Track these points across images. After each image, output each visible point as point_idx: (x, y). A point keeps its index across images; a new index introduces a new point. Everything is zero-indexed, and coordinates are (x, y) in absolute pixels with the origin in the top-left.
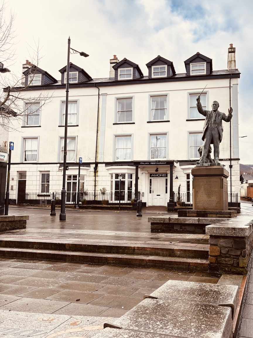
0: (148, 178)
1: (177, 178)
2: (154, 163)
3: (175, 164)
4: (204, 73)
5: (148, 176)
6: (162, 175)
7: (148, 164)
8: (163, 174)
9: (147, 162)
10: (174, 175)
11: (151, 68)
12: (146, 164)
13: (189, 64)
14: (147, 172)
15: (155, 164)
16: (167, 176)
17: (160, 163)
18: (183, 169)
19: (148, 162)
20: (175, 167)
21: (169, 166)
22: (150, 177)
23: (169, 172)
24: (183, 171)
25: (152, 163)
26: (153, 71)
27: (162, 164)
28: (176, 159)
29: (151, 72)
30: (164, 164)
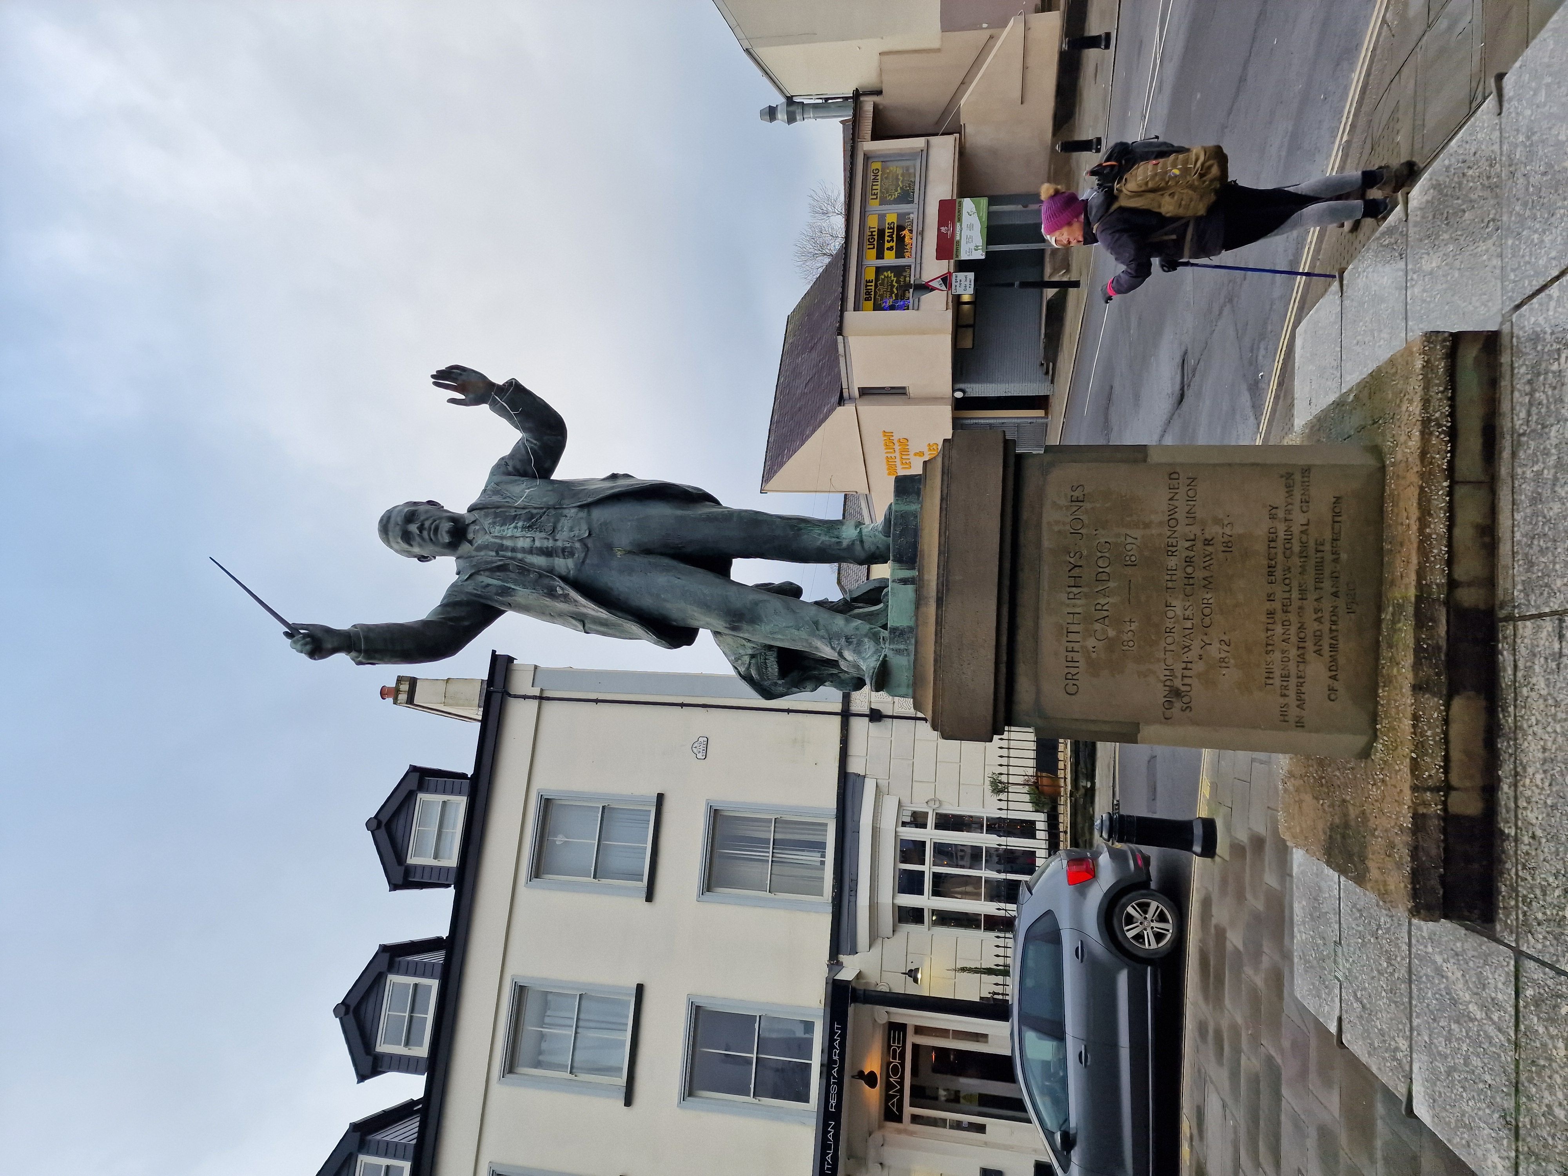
0: (906, 1132)
1: (912, 974)
2: (834, 1089)
3: (847, 974)
4: (460, 803)
5: (899, 1132)
6: (895, 1051)
7: (837, 1128)
8: (889, 1046)
9: (825, 1132)
10: (899, 989)
11: (383, 1055)
12: (836, 1136)
13: (409, 870)
14: (877, 1136)
15: (840, 1084)
16: (902, 1027)
17: (836, 1058)
18: (874, 937)
19: (825, 1125)
20: (859, 976)
21: (851, 1009)
22: (899, 1119)
23: (883, 1014)
24: (879, 941)
25: (833, 1102)
26: (399, 1050)
27: (843, 1045)
28: (824, 972)
29: (400, 1057)
30: (843, 1036)
